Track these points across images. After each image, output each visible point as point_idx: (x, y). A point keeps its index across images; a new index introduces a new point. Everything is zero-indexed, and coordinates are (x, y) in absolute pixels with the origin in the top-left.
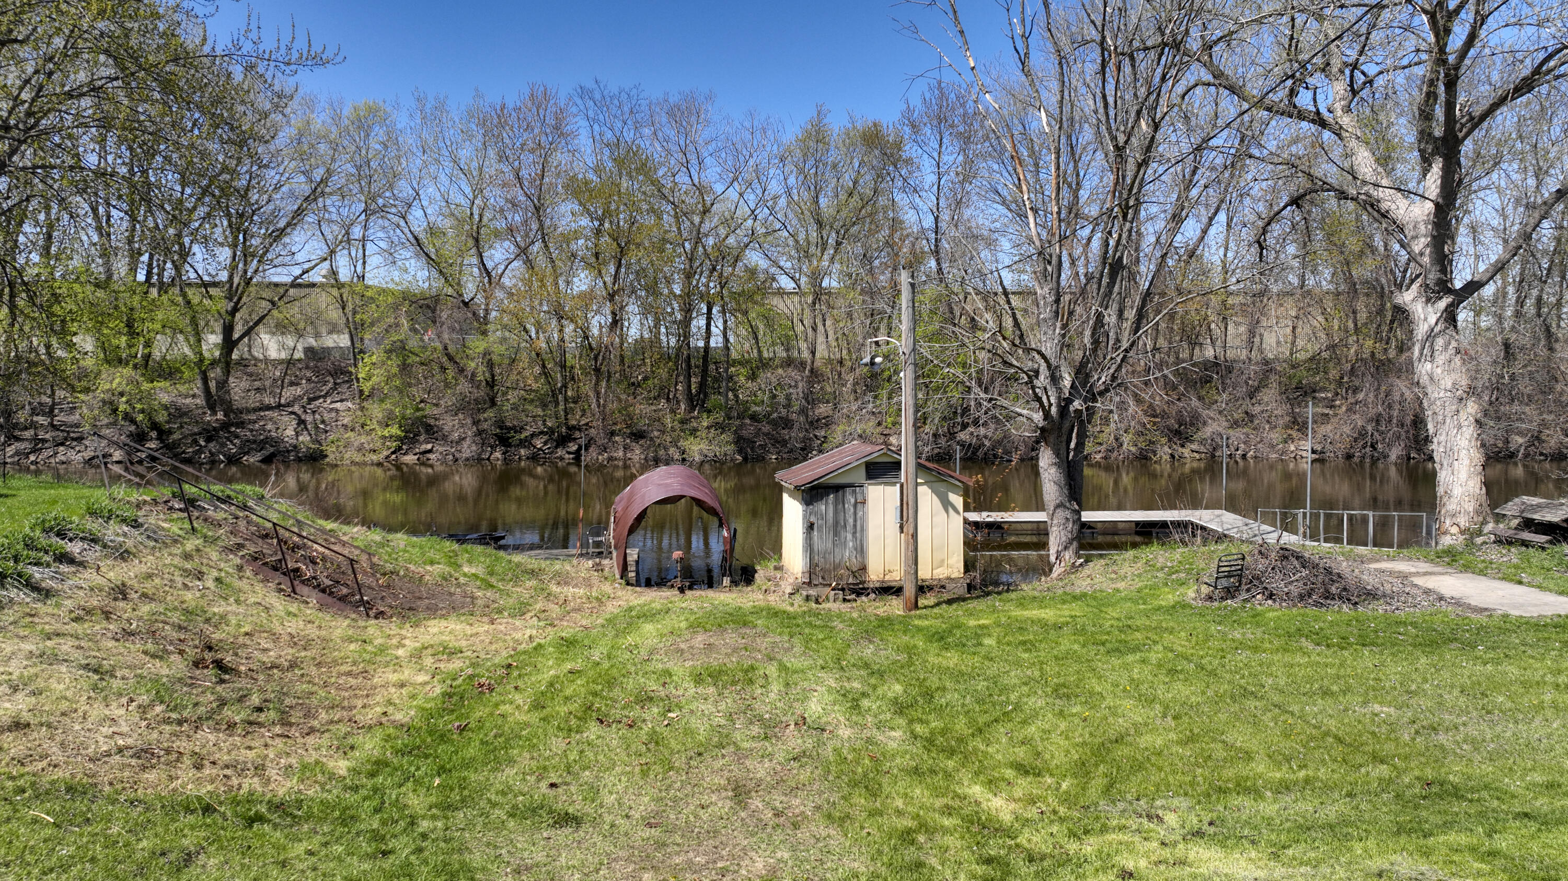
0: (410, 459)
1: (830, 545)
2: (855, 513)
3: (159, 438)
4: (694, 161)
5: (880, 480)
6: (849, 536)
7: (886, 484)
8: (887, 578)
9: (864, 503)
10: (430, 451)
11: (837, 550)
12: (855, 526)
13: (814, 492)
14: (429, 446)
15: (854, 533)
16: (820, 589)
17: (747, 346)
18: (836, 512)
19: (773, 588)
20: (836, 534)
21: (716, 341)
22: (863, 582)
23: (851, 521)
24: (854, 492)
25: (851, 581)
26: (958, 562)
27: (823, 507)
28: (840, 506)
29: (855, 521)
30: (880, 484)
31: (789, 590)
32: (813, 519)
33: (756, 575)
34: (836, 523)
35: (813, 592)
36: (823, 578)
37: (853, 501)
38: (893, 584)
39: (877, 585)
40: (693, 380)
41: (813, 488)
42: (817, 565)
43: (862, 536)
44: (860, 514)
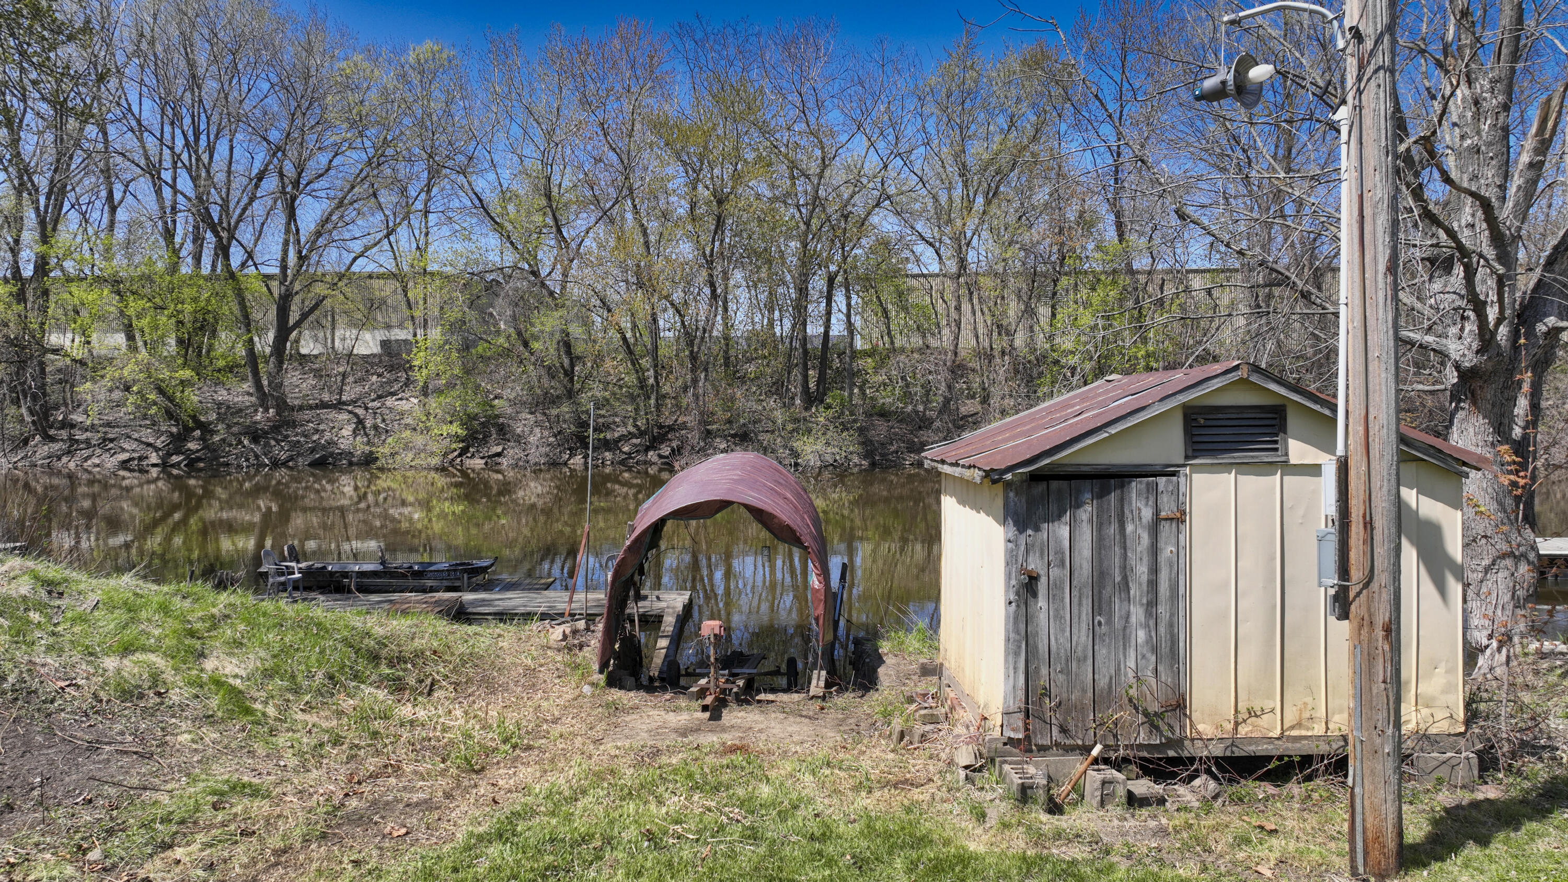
0: (478, 463)
1: (1082, 637)
2: (1154, 550)
3: (202, 439)
4: (811, 104)
5: (1226, 459)
6: (1137, 613)
7: (1244, 468)
8: (1243, 730)
9: (1180, 518)
10: (499, 455)
11: (1102, 652)
12: (1153, 584)
13: (1041, 487)
14: (499, 449)
15: (1152, 604)
16: (1053, 759)
17: (876, 334)
18: (1099, 545)
19: (919, 729)
20: (1098, 606)
21: (838, 328)
22: (1178, 743)
23: (1142, 570)
24: (1154, 490)
25: (1143, 738)
26: (1449, 688)
27: (1064, 531)
28: (1112, 530)
29: (1154, 570)
30: (1227, 468)
31: (965, 757)
32: (1035, 564)
33: (881, 671)
34: (1100, 576)
35: (1035, 771)
36: (1064, 730)
37: (1147, 514)
38: (1262, 749)
39: (1218, 750)
40: (811, 372)
41: (1035, 477)
42: (1047, 693)
43: (1174, 613)
44: (1167, 551)
